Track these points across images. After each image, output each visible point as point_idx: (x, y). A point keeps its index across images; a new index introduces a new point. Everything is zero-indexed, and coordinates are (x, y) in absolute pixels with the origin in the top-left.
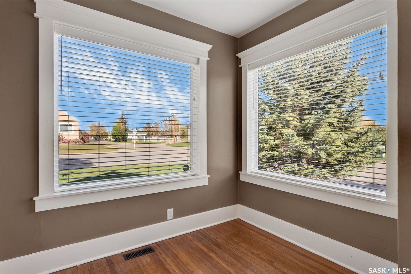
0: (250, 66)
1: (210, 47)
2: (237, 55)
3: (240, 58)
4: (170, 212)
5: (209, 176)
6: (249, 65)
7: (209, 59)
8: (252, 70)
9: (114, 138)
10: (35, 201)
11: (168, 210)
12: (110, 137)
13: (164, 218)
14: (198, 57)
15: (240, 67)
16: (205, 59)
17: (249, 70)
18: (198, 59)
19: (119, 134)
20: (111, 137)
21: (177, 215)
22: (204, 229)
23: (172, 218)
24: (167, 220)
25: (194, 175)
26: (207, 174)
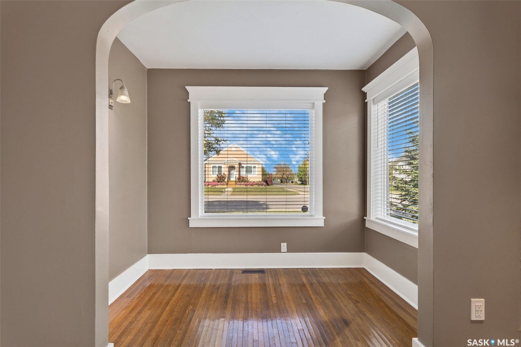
0: (375, 100)
1: (325, 89)
2: (362, 89)
3: (365, 92)
4: (284, 246)
5: (325, 218)
6: (373, 99)
7: (325, 101)
8: (377, 105)
9: (301, 181)
10: (189, 220)
11: (281, 243)
12: (296, 180)
13: (279, 250)
14: (313, 102)
15: (366, 102)
16: (320, 102)
17: (374, 104)
18: (314, 103)
19: (305, 176)
20: (298, 179)
21: (290, 250)
22: (318, 268)
23: (286, 251)
24: (280, 252)
25: (311, 216)
26: (324, 216)
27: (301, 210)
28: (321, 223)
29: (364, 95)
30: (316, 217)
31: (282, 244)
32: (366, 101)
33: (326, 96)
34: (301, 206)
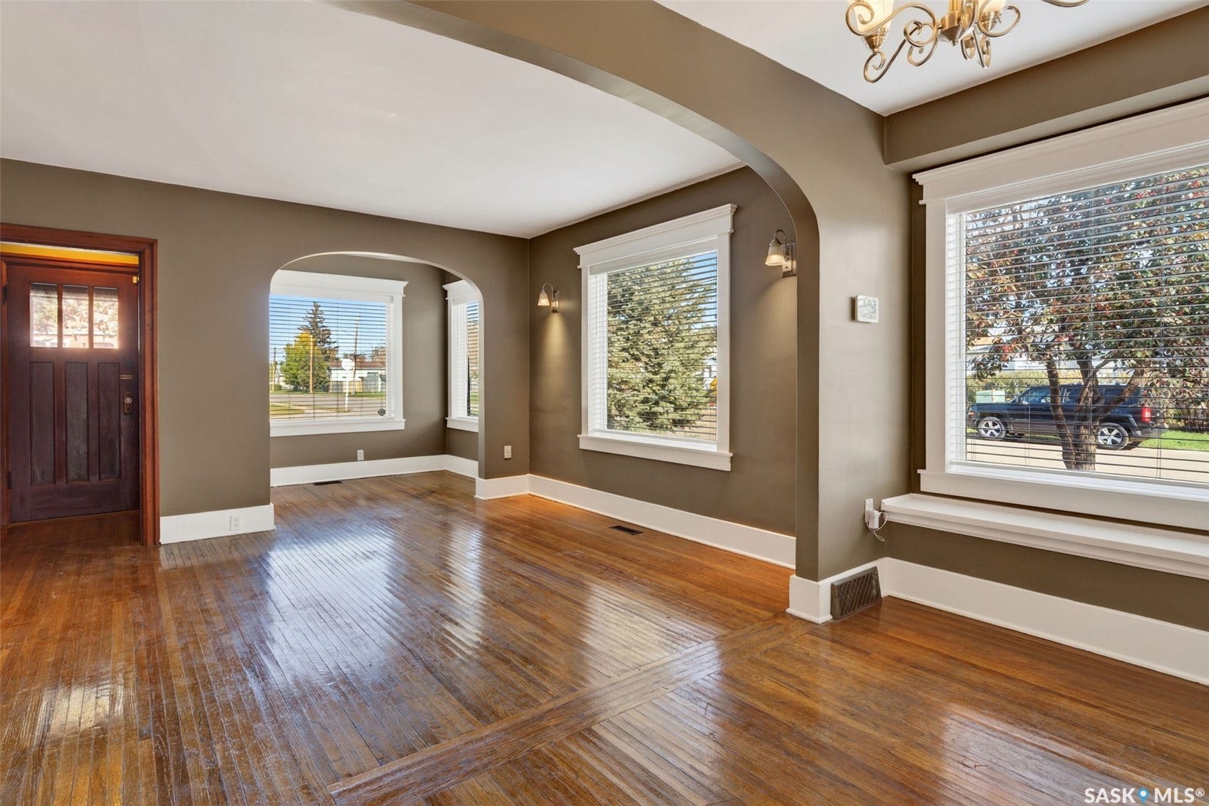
1: (405, 283)
2: (443, 287)
3: (446, 290)
4: (360, 453)
5: (406, 420)
7: (404, 296)
13: (355, 459)
14: (391, 295)
16: (400, 296)
18: (392, 297)
21: (367, 458)
23: (363, 459)
24: (357, 461)
25: (390, 419)
26: (404, 418)
27: (377, 413)
28: (401, 426)
29: (445, 293)
30: (397, 420)
31: (358, 451)
32: (446, 299)
33: (406, 290)
34: (378, 409)
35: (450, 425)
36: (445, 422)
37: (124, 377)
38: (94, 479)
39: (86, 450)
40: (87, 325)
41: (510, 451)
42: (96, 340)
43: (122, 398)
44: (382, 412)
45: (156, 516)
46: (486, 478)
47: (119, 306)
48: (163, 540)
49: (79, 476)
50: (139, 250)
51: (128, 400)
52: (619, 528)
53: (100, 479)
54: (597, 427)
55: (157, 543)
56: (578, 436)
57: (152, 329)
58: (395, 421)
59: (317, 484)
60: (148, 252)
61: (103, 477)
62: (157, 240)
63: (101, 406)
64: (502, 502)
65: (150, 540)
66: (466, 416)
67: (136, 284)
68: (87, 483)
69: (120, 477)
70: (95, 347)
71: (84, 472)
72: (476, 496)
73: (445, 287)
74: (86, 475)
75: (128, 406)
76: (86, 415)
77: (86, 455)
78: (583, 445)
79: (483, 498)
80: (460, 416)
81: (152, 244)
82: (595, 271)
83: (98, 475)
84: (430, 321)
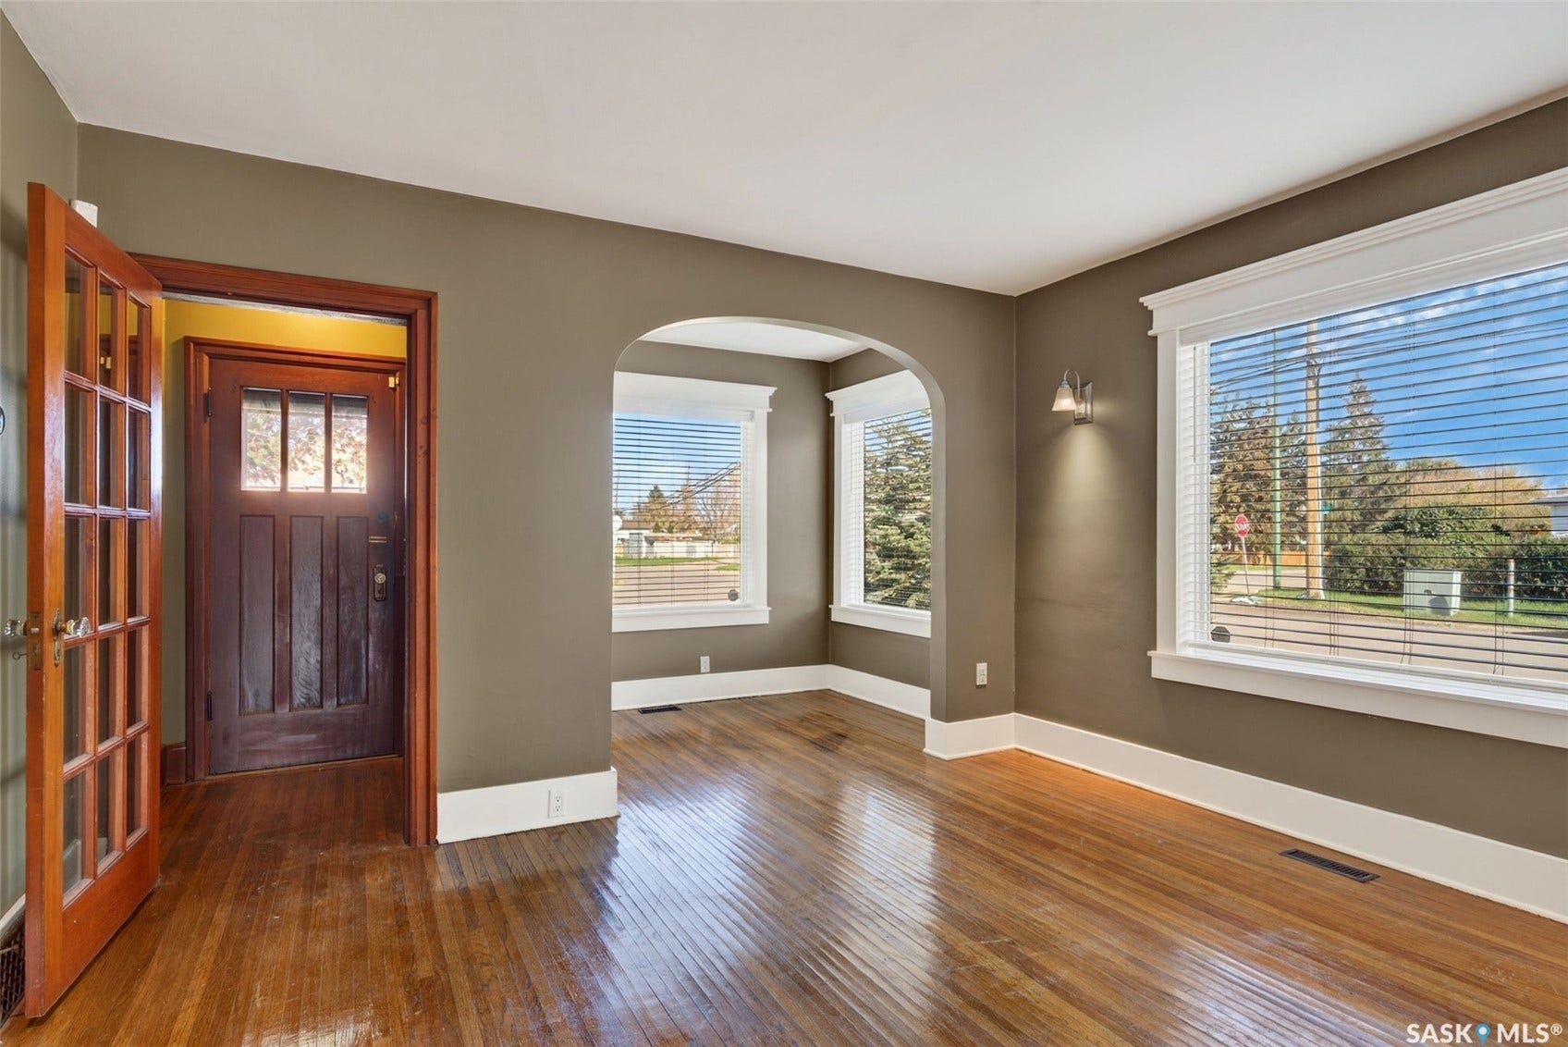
1: (771, 390)
2: (826, 395)
4: (705, 661)
5: (771, 609)
7: (770, 409)
11: (702, 658)
13: (695, 670)
14: (751, 409)
15: (832, 417)
16: (764, 410)
18: (753, 412)
21: (715, 668)
23: (708, 671)
24: (699, 673)
25: (747, 606)
26: (769, 605)
27: (727, 596)
28: (763, 618)
29: (828, 405)
30: (758, 608)
32: (831, 415)
33: (773, 400)
34: (728, 590)
35: (835, 617)
36: (828, 612)
37: (375, 540)
38: (330, 705)
39: (319, 659)
40: (322, 466)
41: (986, 672)
42: (336, 480)
43: (371, 573)
44: (734, 596)
45: (431, 792)
46: (947, 720)
47: (368, 426)
48: (443, 836)
49: (309, 699)
50: (408, 312)
51: (380, 578)
52: (1296, 854)
53: (339, 704)
54: (1191, 637)
55: (432, 841)
56: (1149, 653)
57: (428, 454)
58: (754, 609)
59: (645, 711)
60: (421, 315)
61: (342, 700)
62: (436, 294)
63: (340, 587)
64: (973, 762)
65: (420, 832)
66: (863, 603)
67: (394, 389)
68: (319, 711)
69: (367, 701)
70: (333, 491)
71: (315, 694)
72: (925, 750)
73: (830, 395)
74: (318, 696)
75: (380, 587)
76: (318, 603)
77: (319, 666)
78: (1158, 671)
79: (945, 757)
80: (853, 602)
81: (429, 301)
82: (1190, 337)
83: (336, 699)
84: (806, 451)
